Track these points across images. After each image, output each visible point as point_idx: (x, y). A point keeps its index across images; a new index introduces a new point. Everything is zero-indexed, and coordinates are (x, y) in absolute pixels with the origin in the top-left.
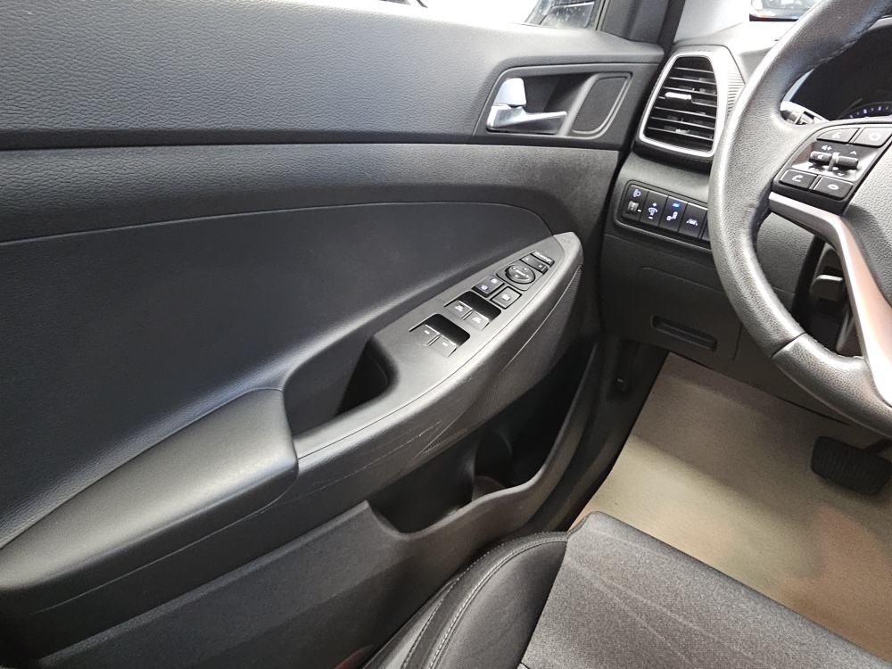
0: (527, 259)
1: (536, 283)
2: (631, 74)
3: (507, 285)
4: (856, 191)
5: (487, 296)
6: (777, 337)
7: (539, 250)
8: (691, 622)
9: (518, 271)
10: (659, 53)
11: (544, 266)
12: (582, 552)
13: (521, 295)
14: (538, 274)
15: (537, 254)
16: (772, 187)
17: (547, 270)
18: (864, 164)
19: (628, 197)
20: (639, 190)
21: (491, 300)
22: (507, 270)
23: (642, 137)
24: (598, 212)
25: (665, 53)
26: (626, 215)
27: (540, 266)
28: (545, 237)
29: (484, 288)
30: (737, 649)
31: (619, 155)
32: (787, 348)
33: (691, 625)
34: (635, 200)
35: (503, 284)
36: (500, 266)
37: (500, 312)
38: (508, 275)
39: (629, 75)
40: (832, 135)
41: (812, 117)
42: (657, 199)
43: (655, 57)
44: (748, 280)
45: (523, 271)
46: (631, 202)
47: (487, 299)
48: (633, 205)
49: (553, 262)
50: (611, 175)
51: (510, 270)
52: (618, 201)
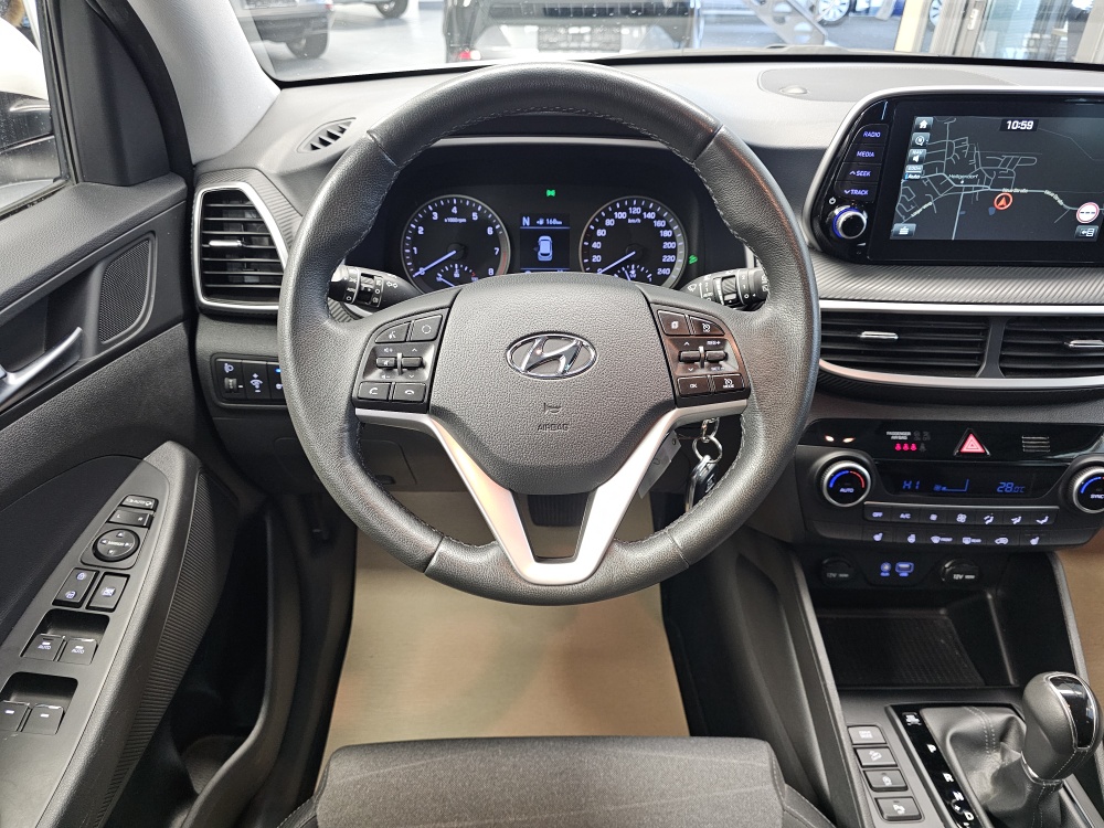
0: (117, 517)
1: (144, 548)
2: (153, 232)
3: (102, 571)
4: (430, 391)
5: (79, 605)
6: (421, 556)
7: (129, 495)
8: (466, 820)
9: (110, 544)
10: (179, 187)
11: (144, 516)
12: (335, 817)
13: (128, 576)
14: (141, 532)
15: (130, 501)
16: (354, 403)
17: (151, 518)
18: (428, 358)
19: (220, 375)
20: (229, 363)
21: (88, 608)
22: (95, 546)
23: (204, 301)
24: (191, 402)
25: (187, 183)
26: (228, 395)
27: (141, 519)
28: (133, 468)
29: (70, 595)
30: (511, 819)
31: (186, 327)
32: (433, 562)
33: (466, 823)
34: (230, 375)
35: (98, 573)
36: (81, 547)
37: (106, 619)
38: (97, 555)
39: (151, 235)
40: (388, 335)
41: (372, 277)
42: (255, 369)
43: (176, 196)
44: (371, 508)
45: (119, 539)
46: (226, 379)
47: (83, 609)
48: (231, 382)
49: (157, 502)
50: (187, 356)
51: (100, 547)
52: (210, 381)
